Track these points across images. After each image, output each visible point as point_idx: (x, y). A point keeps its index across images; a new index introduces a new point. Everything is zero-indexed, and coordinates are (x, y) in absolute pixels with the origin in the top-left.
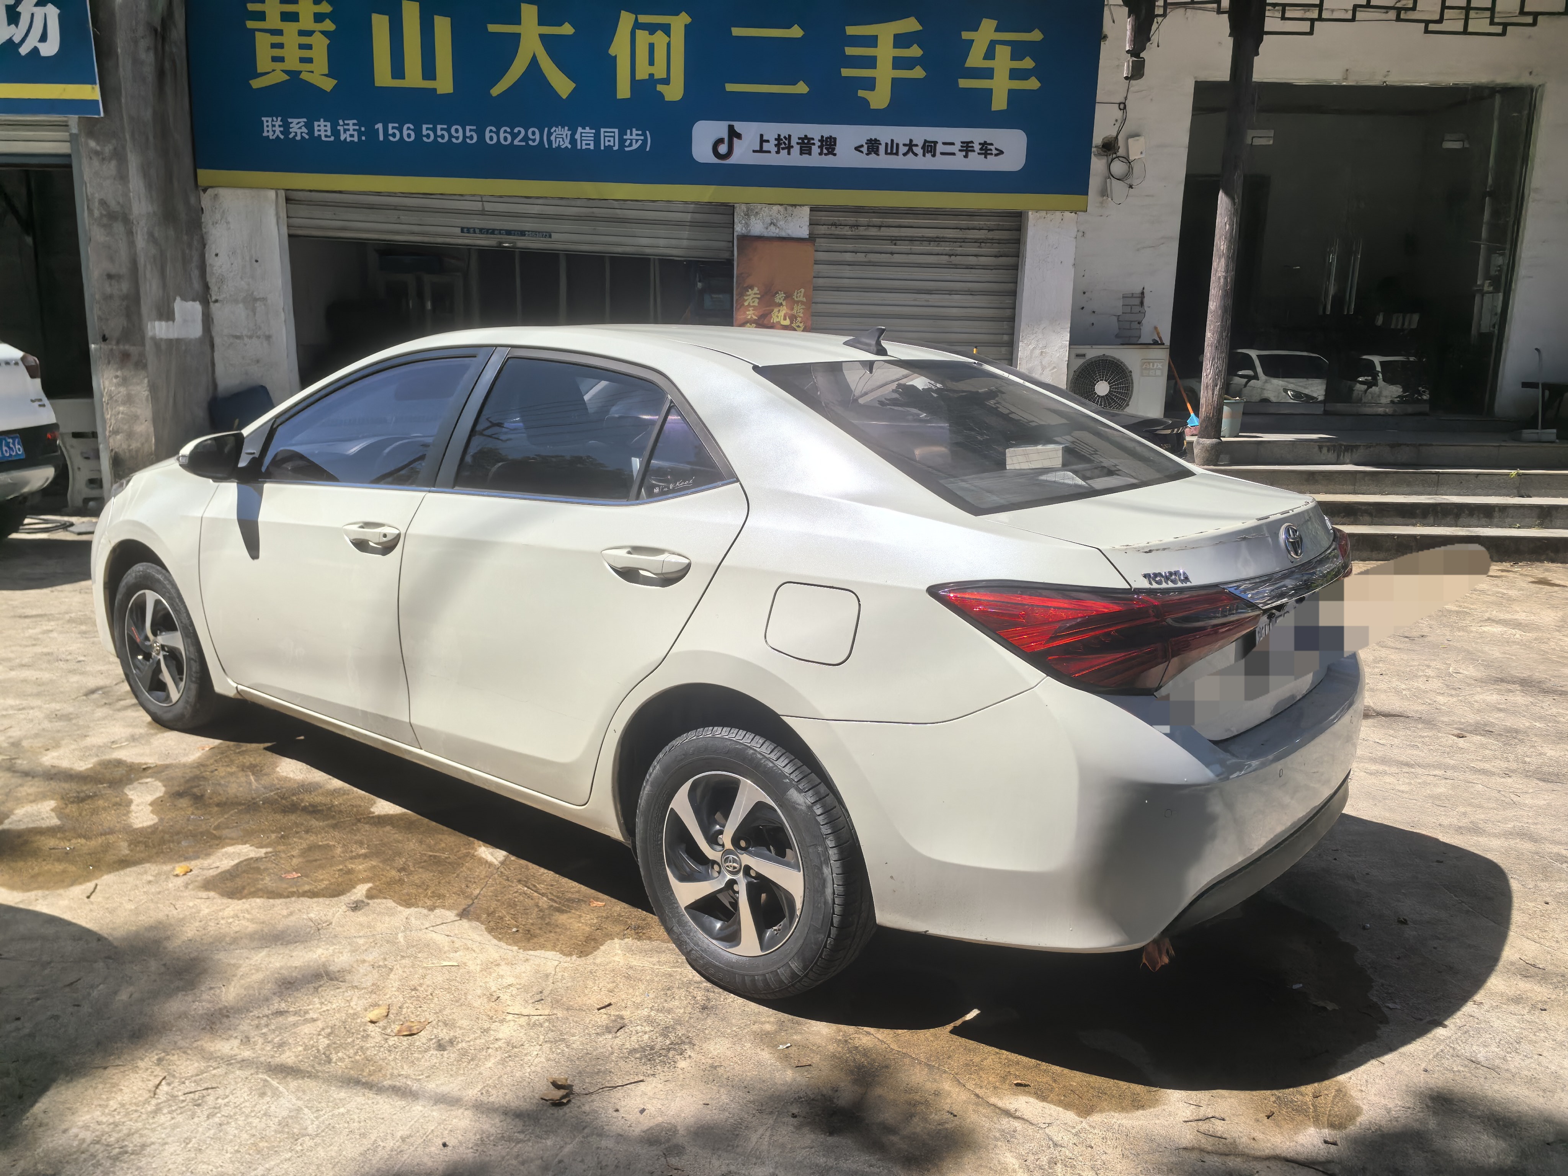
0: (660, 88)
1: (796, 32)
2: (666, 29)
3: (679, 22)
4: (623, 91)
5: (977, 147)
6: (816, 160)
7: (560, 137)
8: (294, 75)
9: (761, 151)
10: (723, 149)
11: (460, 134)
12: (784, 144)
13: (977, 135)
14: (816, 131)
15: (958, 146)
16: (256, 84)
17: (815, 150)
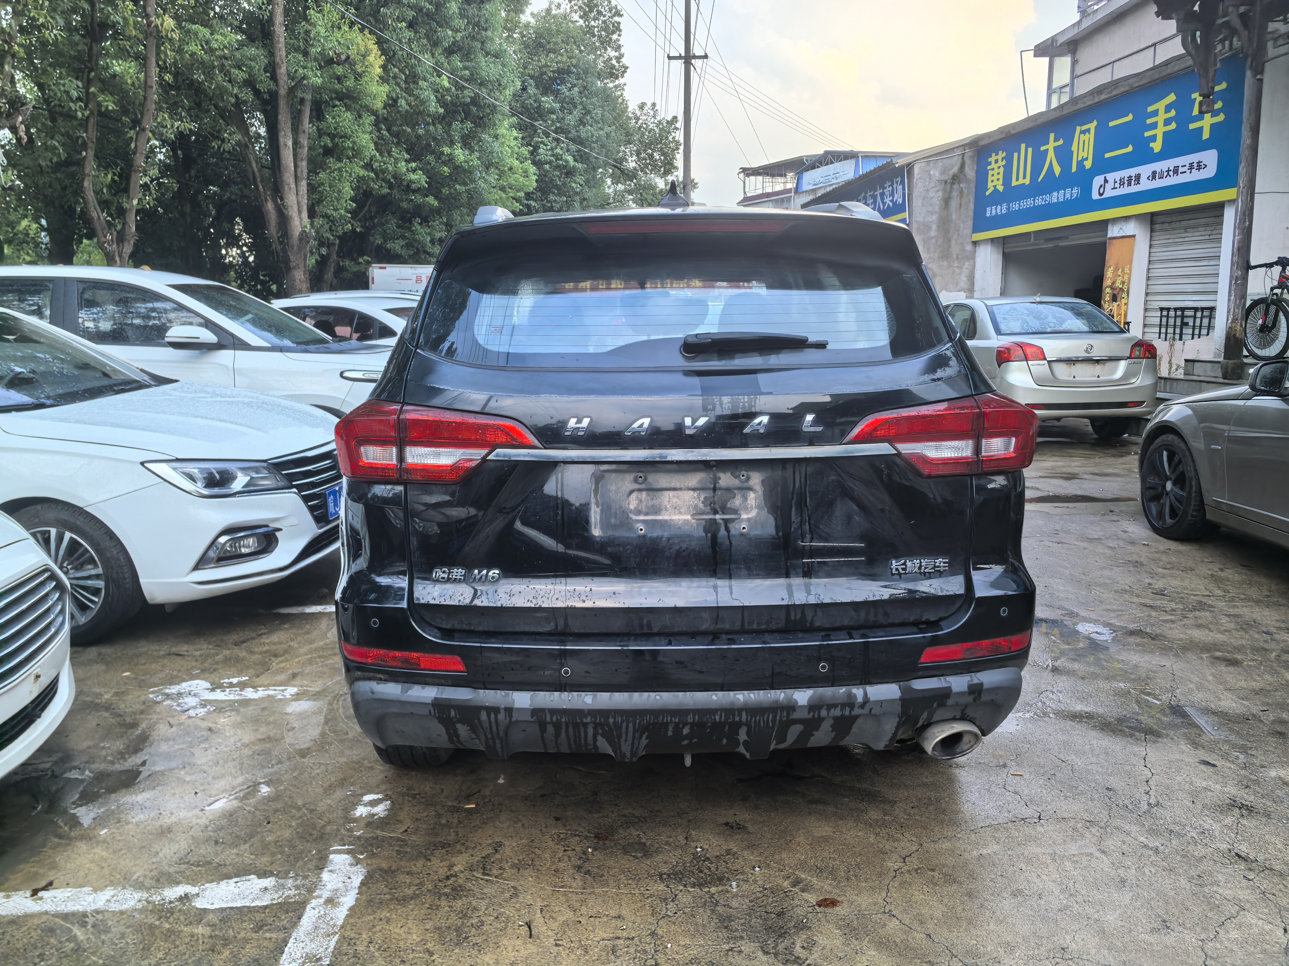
0: (1085, 163)
1: (1130, 117)
2: (1088, 131)
3: (1093, 126)
4: (1074, 169)
5: (1195, 165)
6: (1134, 189)
7: (1056, 197)
8: (995, 186)
9: (1114, 188)
10: (1101, 191)
11: (1028, 203)
12: (1122, 183)
13: (1194, 158)
14: (1133, 172)
15: (1187, 167)
16: (987, 193)
17: (1133, 182)
